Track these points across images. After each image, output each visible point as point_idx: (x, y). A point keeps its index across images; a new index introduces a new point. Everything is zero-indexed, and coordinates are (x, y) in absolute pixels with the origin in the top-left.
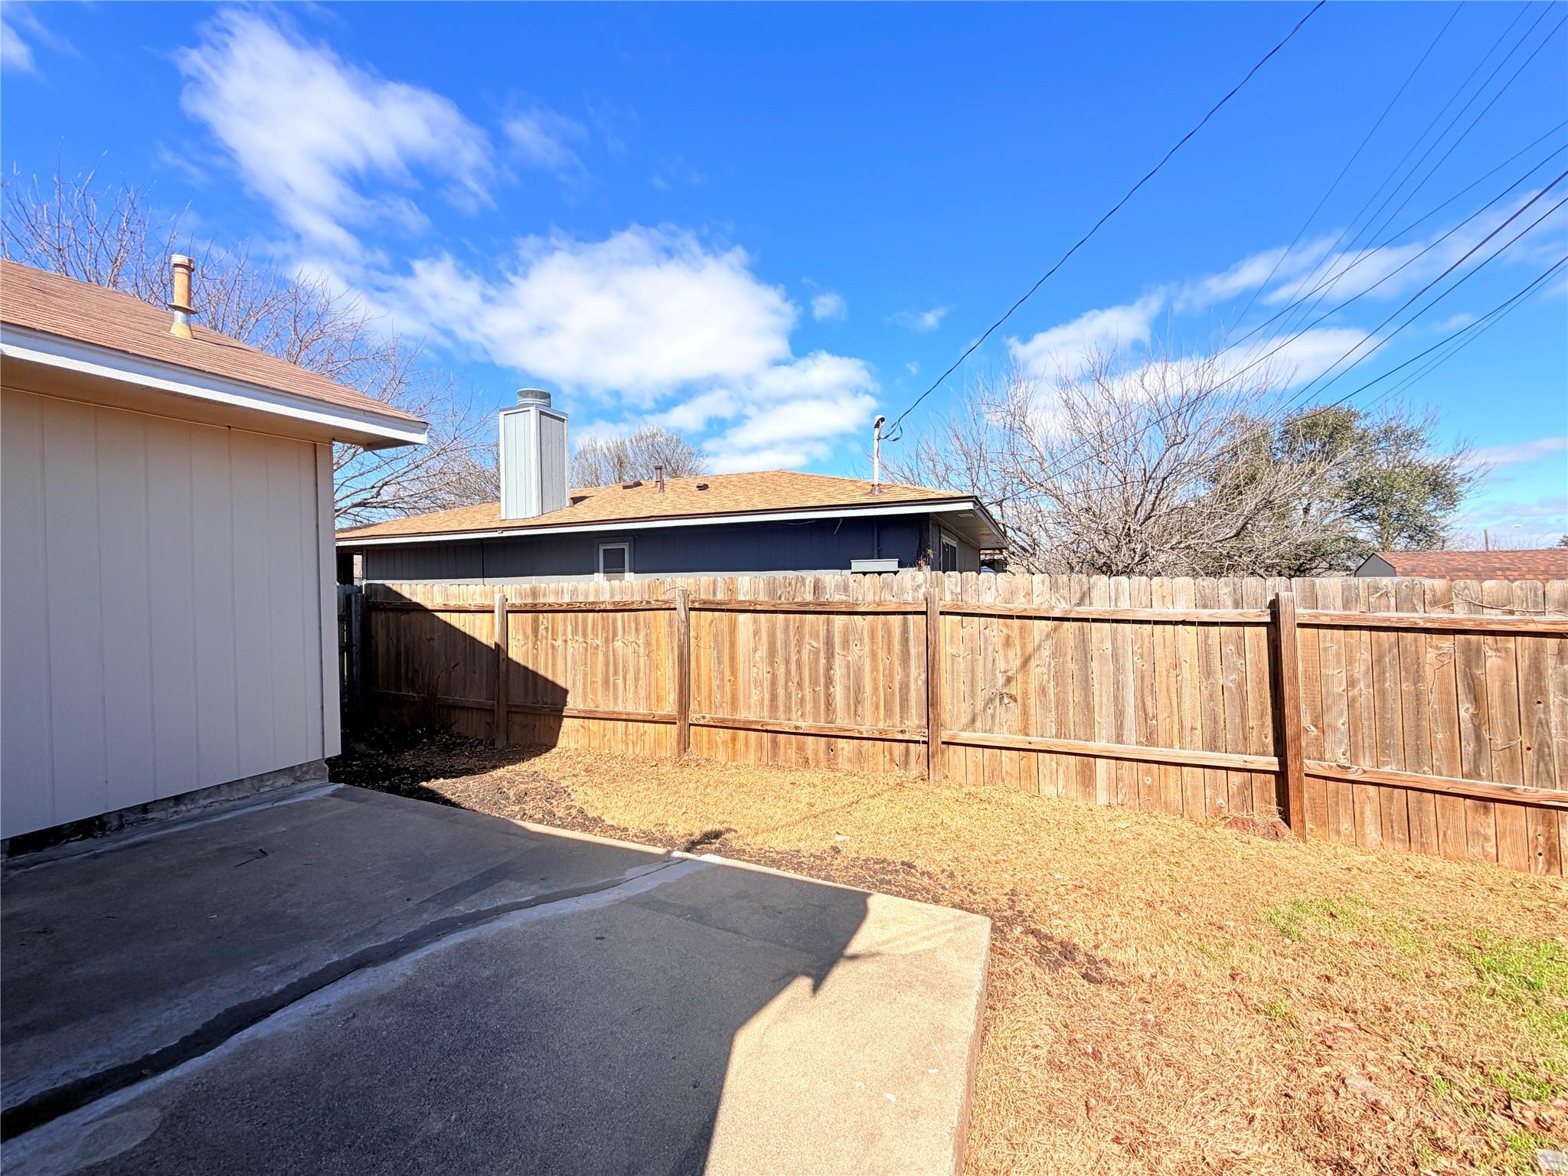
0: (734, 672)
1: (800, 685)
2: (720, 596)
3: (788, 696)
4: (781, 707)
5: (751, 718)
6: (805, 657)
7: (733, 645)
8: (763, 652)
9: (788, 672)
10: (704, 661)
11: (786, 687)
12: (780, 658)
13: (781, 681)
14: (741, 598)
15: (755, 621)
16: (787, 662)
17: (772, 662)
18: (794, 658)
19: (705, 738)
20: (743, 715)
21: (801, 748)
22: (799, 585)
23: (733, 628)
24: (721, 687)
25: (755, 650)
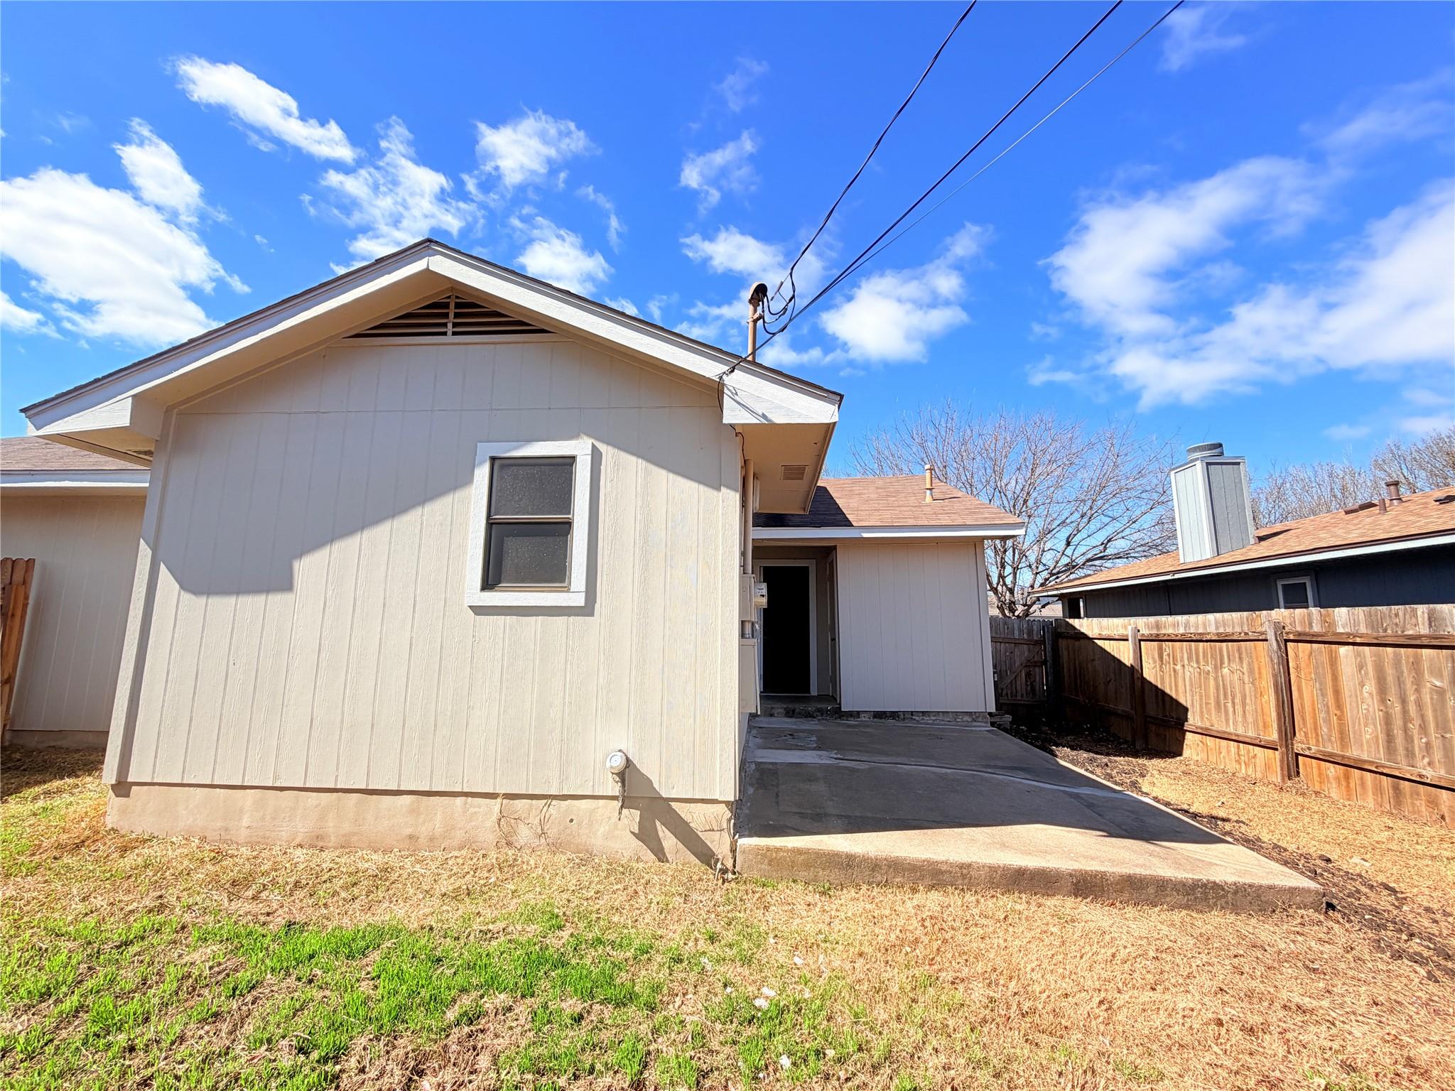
0: (1339, 706)
1: (1424, 729)
2: (1316, 628)
3: (1408, 738)
4: (1401, 751)
5: (1365, 757)
6: (1427, 698)
7: (1335, 678)
8: (1370, 687)
9: (1405, 712)
10: (1306, 694)
11: (1406, 730)
12: (1393, 697)
13: (1398, 722)
14: (1340, 630)
15: (1358, 655)
16: (1404, 702)
17: (1383, 700)
18: (1412, 698)
19: (1315, 771)
20: (1354, 753)
21: (1433, 803)
22: (1407, 616)
23: (1334, 661)
24: (1328, 721)
25: (1362, 685)
